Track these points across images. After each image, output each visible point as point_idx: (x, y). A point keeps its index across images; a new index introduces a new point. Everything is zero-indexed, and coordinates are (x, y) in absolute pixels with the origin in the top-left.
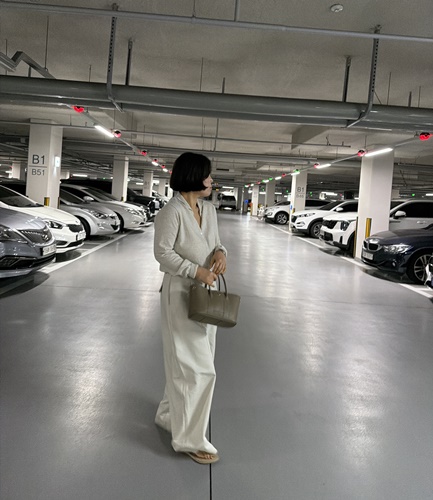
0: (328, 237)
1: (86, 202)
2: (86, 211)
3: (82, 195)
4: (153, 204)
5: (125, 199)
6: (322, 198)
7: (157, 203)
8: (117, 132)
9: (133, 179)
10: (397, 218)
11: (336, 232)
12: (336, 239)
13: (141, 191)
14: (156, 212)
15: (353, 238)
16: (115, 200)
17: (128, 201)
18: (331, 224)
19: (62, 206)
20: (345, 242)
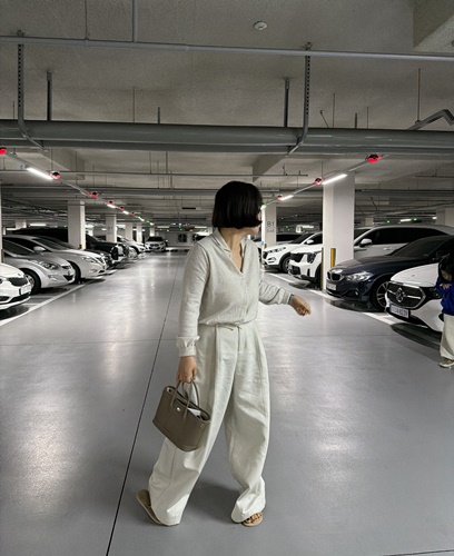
0: (296, 271)
1: (37, 253)
2: (34, 262)
3: (32, 245)
4: (116, 250)
5: (84, 247)
6: (299, 231)
7: (120, 249)
8: (56, 174)
9: (96, 225)
10: (363, 246)
11: (303, 265)
12: (304, 273)
13: (104, 238)
14: (120, 259)
15: (319, 270)
16: (70, 248)
17: (88, 248)
18: (298, 257)
19: (8, 259)
20: (312, 275)
